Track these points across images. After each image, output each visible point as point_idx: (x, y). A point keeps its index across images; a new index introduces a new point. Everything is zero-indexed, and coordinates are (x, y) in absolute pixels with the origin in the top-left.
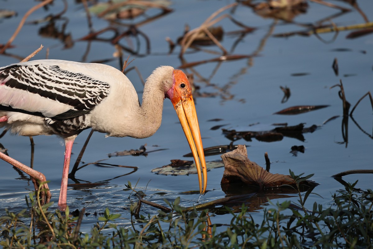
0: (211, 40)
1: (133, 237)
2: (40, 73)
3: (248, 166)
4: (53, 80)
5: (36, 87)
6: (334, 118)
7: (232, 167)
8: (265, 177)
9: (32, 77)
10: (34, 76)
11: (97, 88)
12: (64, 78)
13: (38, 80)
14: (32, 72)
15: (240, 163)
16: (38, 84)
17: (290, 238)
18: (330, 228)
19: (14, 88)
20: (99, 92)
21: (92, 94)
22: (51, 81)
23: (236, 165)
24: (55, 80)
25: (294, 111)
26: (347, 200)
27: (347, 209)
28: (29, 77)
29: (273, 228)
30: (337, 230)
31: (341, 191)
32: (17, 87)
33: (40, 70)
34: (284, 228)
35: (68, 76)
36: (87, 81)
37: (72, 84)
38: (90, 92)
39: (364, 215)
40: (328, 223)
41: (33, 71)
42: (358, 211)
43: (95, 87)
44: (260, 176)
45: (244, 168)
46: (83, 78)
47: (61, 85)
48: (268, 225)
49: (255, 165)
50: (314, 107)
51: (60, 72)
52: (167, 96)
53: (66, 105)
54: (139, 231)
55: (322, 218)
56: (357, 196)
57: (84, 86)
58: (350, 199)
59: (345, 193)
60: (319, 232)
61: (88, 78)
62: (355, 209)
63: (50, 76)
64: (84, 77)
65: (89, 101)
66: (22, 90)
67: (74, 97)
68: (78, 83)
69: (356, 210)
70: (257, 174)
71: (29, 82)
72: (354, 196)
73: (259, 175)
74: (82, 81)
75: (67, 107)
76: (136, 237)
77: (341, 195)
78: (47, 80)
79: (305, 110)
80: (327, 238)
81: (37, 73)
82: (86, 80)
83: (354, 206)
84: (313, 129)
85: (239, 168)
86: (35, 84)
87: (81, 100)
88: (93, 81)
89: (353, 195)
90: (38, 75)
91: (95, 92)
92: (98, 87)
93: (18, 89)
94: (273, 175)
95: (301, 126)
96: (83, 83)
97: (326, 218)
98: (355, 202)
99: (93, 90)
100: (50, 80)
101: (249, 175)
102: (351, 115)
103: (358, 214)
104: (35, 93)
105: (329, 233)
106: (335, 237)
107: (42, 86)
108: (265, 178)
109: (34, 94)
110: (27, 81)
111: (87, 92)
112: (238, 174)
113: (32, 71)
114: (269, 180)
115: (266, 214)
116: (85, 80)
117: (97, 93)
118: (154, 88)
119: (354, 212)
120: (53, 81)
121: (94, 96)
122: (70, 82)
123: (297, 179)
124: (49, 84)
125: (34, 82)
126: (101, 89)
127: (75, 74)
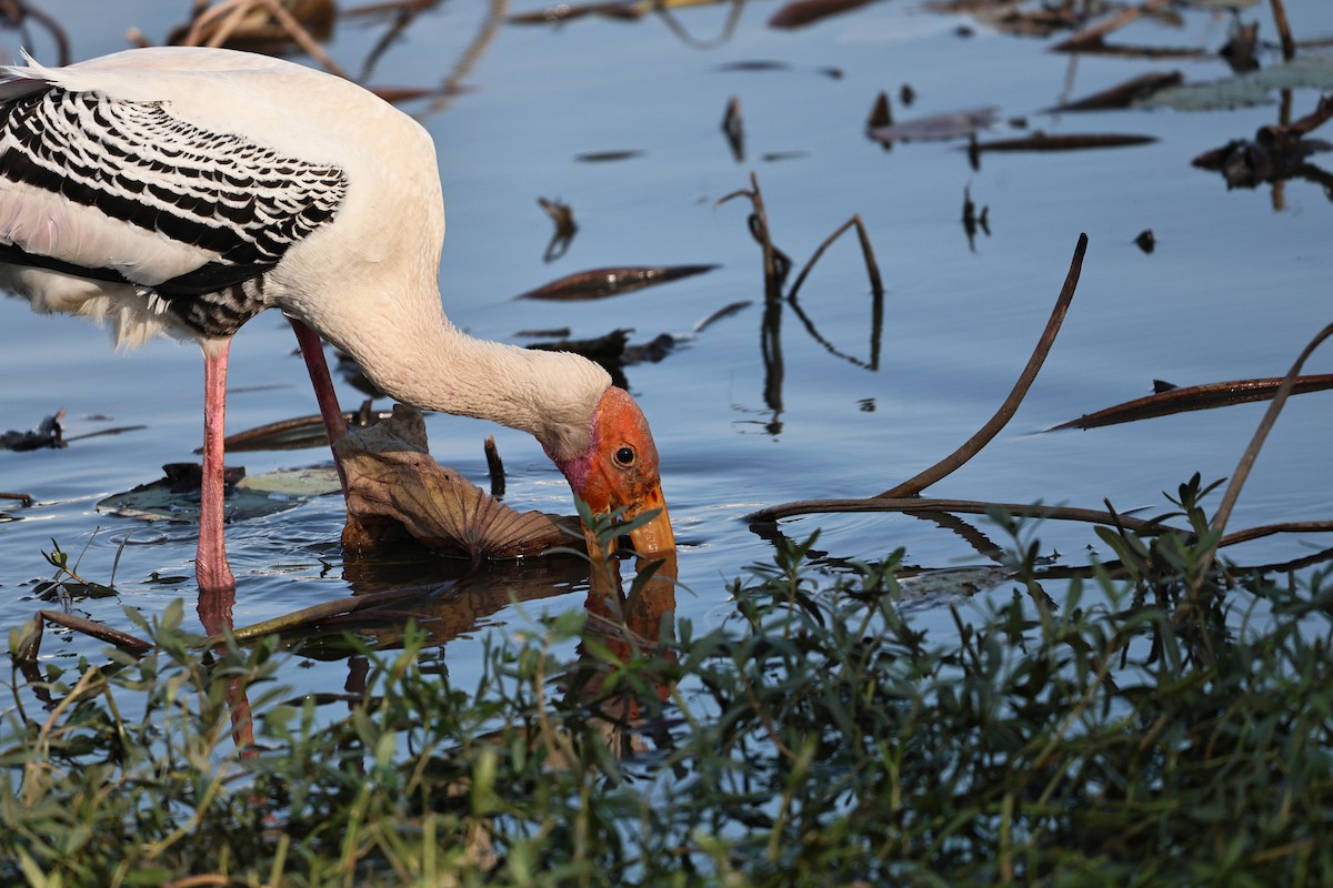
1: (16, 744)
2: (101, 131)
3: (430, 483)
4: (143, 158)
5: (89, 181)
6: (732, 309)
7: (375, 486)
8: (490, 525)
9: (75, 144)
10: (82, 143)
11: (292, 186)
12: (180, 153)
13: (95, 157)
14: (77, 128)
15: (402, 473)
16: (95, 171)
17: (579, 737)
19: (21, 184)
20: (299, 201)
21: (276, 208)
22: (138, 162)
23: (386, 479)
24: (149, 160)
25: (590, 287)
28: (67, 144)
29: (518, 704)
30: (744, 710)
32: (30, 181)
33: (100, 120)
35: (192, 143)
36: (258, 163)
37: (207, 175)
38: (269, 202)
41: (79, 126)
43: (286, 184)
44: (474, 518)
45: (414, 490)
46: (245, 152)
47: (169, 176)
48: (501, 692)
49: (455, 479)
50: (660, 272)
51: (167, 130)
53: (191, 247)
54: (40, 723)
57: (249, 182)
61: (261, 150)
63: (133, 143)
64: (249, 148)
65: (266, 232)
66: (44, 191)
67: (218, 221)
68: (226, 169)
70: (460, 513)
71: (67, 165)
73: (470, 516)
74: (243, 162)
75: (197, 256)
76: (28, 743)
78: (124, 158)
79: (632, 281)
81: (92, 131)
82: (255, 159)
84: (660, 348)
85: (397, 490)
86: (86, 171)
87: (239, 230)
88: (279, 162)
89: (801, 580)
90: (94, 138)
91: (285, 202)
92: (295, 184)
93: (33, 188)
94: (519, 516)
95: (618, 338)
96: (243, 168)
99: (278, 193)
100: (132, 158)
101: (434, 515)
102: (794, 295)
104: (88, 203)
107: (108, 178)
108: (492, 527)
109: (85, 207)
110: (60, 159)
111: (258, 203)
112: (393, 512)
113: (76, 122)
114: (507, 533)
115: (490, 653)
116: (251, 158)
117: (295, 203)
120: (143, 163)
121: (283, 214)
122: (200, 165)
123: (602, 526)
124: (132, 172)
125: (81, 164)
126: (306, 191)
127: (217, 138)
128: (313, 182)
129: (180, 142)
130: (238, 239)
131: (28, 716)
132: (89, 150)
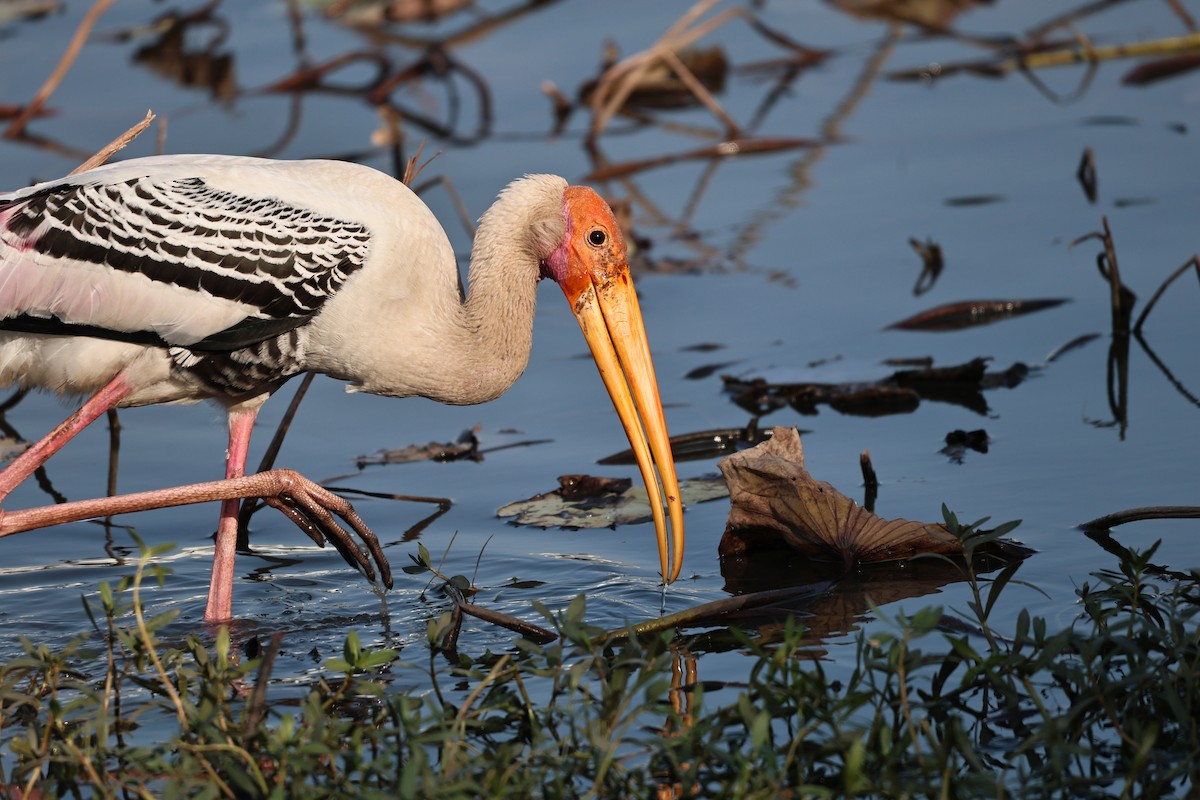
0: (689, 92)
1: (437, 724)
2: (144, 204)
3: (805, 495)
4: (187, 225)
5: (134, 250)
6: (1082, 341)
7: (756, 500)
8: (860, 531)
9: (118, 219)
10: (126, 216)
11: (328, 242)
12: (222, 217)
13: (138, 228)
14: (119, 204)
15: (781, 487)
16: (140, 240)
17: (942, 725)
18: (1072, 696)
19: (64, 259)
20: (335, 256)
21: (313, 262)
22: (182, 229)
23: (766, 493)
24: (192, 227)
25: (955, 318)
26: (1123, 604)
27: (1124, 632)
28: (111, 219)
29: (887, 696)
30: (1091, 702)
31: (1105, 575)
32: (73, 256)
33: (142, 194)
34: (921, 693)
35: (233, 208)
36: (296, 222)
37: (249, 236)
38: (308, 257)
39: (1180, 653)
40: (1062, 678)
41: (122, 201)
42: (1160, 641)
43: (323, 241)
44: (846, 526)
45: (792, 502)
46: (283, 213)
47: (212, 239)
48: (872, 684)
49: (828, 491)
50: (1018, 305)
51: (208, 198)
52: (546, 270)
53: (232, 302)
54: (458, 706)
55: (1045, 663)
56: (1157, 589)
57: (288, 240)
58: (1135, 601)
59: (1119, 581)
60: (1033, 707)
61: (297, 212)
62: (1150, 634)
63: (177, 212)
64: (286, 210)
65: (305, 285)
66: (88, 264)
67: (258, 278)
68: (266, 230)
69: (1153, 637)
70: (833, 521)
71: (111, 238)
72: (1147, 591)
73: (842, 523)
74: (281, 224)
75: (237, 311)
76: (444, 723)
77: (1105, 587)
78: (168, 226)
79: (991, 313)
80: (1062, 725)
81: (135, 205)
82: (293, 220)
83: (1148, 624)
84: (1015, 376)
85: (777, 503)
86: (131, 242)
87: (279, 284)
88: (315, 221)
89: (1143, 586)
90: (137, 211)
91: (323, 257)
92: (331, 240)
93: (76, 262)
94: (886, 523)
95: (978, 365)
96: (282, 228)
97: (1057, 661)
98: (1152, 611)
99: (316, 249)
100: (176, 226)
101: (810, 524)
102: (1138, 332)
103: (1159, 649)
104: (133, 270)
105: (1069, 710)
106: (1085, 724)
107: (152, 246)
108: (862, 533)
109: (129, 274)
110: (104, 233)
111: (297, 259)
112: (773, 522)
113: (118, 199)
114: (875, 538)
115: (863, 649)
116: (289, 218)
117: (331, 258)
118: (506, 248)
119: (1145, 643)
120: (187, 229)
121: (321, 268)
122: (242, 228)
123: (966, 535)
124: (175, 238)
125: (125, 235)
126: (341, 246)
127: (255, 203)
128: (347, 237)
129: (222, 209)
130: (278, 292)
131: (445, 699)
132: (133, 222)
